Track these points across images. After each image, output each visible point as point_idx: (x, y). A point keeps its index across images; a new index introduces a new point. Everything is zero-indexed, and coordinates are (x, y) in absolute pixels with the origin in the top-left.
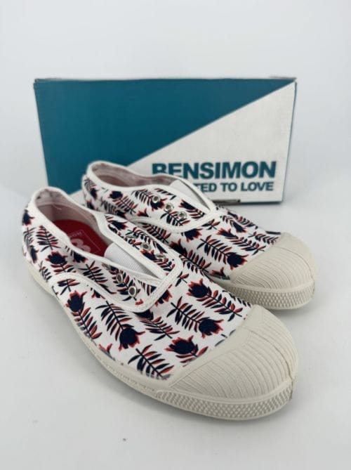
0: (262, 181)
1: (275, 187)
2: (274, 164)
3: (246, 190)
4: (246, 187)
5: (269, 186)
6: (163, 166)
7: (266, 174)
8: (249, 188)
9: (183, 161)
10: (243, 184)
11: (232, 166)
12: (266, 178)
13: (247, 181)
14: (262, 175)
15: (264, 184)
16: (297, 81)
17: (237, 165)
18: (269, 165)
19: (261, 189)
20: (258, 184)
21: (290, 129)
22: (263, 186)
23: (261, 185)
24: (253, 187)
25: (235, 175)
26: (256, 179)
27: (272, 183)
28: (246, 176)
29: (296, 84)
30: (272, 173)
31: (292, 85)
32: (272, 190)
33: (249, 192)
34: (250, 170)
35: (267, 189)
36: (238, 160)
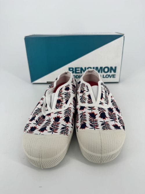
0: (111, 74)
1: (116, 76)
2: (116, 68)
3: (105, 78)
4: (105, 76)
5: (113, 76)
6: (73, 68)
7: (112, 71)
8: (106, 77)
9: (80, 66)
10: (103, 75)
11: (99, 68)
12: (113, 73)
13: (105, 74)
14: (111, 72)
15: (112, 75)
16: (124, 35)
17: (101, 68)
18: (114, 68)
19: (111, 77)
20: (109, 75)
21: (122, 54)
22: (111, 76)
23: (111, 75)
24: (107, 76)
25: (100, 72)
26: (109, 73)
27: (115, 75)
28: (105, 72)
29: (124, 37)
30: (115, 71)
31: (123, 37)
32: (115, 77)
33: (106, 78)
34: (106, 70)
35: (113, 77)
36: (101, 66)
